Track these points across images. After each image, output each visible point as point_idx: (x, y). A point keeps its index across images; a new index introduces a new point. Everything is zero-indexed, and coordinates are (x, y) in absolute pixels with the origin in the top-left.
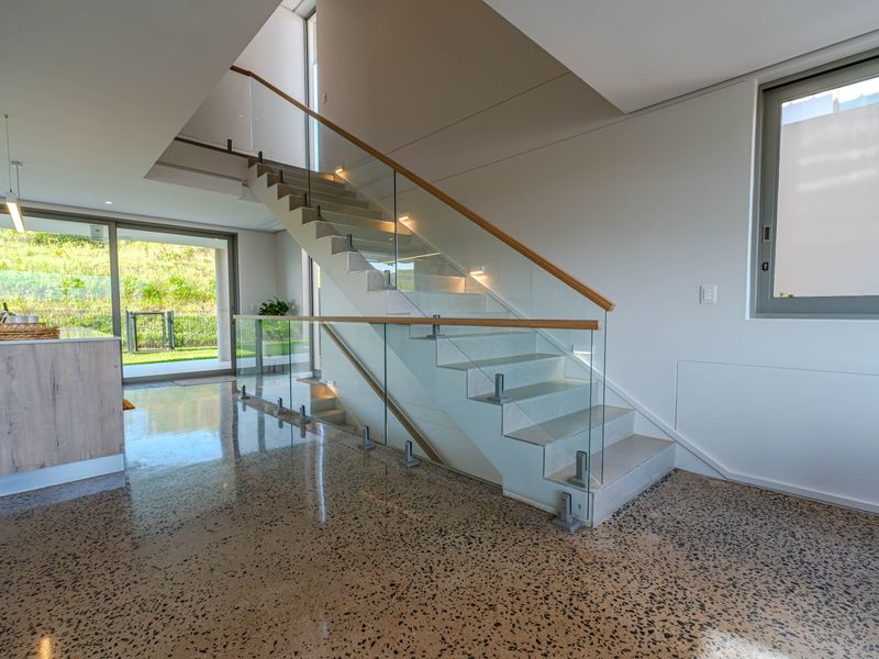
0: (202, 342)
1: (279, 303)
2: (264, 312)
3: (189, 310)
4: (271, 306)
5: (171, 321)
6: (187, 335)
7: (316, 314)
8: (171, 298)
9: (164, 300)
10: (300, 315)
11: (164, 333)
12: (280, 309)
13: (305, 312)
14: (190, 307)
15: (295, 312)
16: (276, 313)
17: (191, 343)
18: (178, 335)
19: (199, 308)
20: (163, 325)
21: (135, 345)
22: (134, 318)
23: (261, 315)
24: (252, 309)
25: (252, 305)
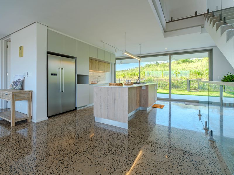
4: (228, 77)
11: (198, 86)
20: (198, 84)
21: (190, 89)
22: (190, 81)
23: (222, 81)
24: (219, 78)
25: (219, 77)
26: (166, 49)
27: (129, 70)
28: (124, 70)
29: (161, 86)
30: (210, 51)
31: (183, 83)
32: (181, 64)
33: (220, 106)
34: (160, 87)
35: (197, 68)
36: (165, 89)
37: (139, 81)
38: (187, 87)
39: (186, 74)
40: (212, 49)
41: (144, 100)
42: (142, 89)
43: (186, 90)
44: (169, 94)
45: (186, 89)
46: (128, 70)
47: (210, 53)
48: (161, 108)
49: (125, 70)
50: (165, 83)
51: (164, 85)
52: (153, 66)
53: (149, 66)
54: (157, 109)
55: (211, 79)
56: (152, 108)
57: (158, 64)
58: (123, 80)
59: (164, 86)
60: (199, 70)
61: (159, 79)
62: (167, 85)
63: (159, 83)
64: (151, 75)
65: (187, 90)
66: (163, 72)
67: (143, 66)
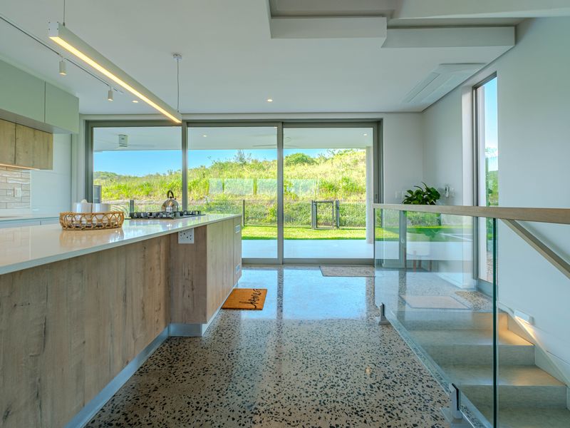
0: (358, 223)
1: (428, 190)
2: (409, 201)
3: (353, 199)
4: (418, 193)
5: (337, 208)
6: (348, 218)
7: (483, 203)
8: (342, 191)
9: (338, 193)
10: (458, 203)
11: (333, 216)
12: (428, 197)
13: (467, 201)
14: (353, 197)
15: (449, 200)
16: (424, 202)
17: (351, 224)
18: (343, 218)
19: (358, 198)
20: (333, 210)
21: (316, 223)
22: (316, 205)
23: (405, 203)
24: (396, 197)
25: (396, 193)
26: (270, 104)
27: (167, 175)
28: (154, 174)
29: (252, 218)
30: (377, 124)
31: (301, 208)
32: (293, 167)
33: (399, 269)
34: (250, 220)
35: (325, 174)
36: (260, 226)
37: (173, 206)
38: (310, 218)
39: (305, 188)
40: (382, 119)
41: (187, 292)
42: (179, 242)
43: (308, 226)
44: (278, 238)
45: (308, 223)
46: (164, 174)
47: (376, 128)
48: (256, 309)
49: (158, 175)
50: (259, 210)
51: (260, 214)
52: (232, 167)
53: (222, 167)
54: (242, 311)
55: (378, 198)
56: (223, 312)
57: (245, 163)
58: (145, 204)
59: (259, 218)
60: (330, 179)
61: (246, 199)
62: (265, 214)
63: (246, 209)
64: (225, 190)
65: (311, 226)
66: (255, 181)
67: (207, 167)
